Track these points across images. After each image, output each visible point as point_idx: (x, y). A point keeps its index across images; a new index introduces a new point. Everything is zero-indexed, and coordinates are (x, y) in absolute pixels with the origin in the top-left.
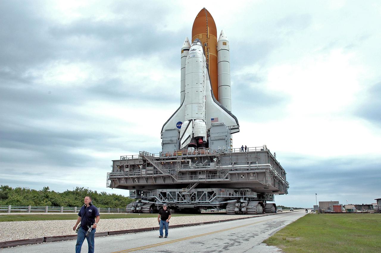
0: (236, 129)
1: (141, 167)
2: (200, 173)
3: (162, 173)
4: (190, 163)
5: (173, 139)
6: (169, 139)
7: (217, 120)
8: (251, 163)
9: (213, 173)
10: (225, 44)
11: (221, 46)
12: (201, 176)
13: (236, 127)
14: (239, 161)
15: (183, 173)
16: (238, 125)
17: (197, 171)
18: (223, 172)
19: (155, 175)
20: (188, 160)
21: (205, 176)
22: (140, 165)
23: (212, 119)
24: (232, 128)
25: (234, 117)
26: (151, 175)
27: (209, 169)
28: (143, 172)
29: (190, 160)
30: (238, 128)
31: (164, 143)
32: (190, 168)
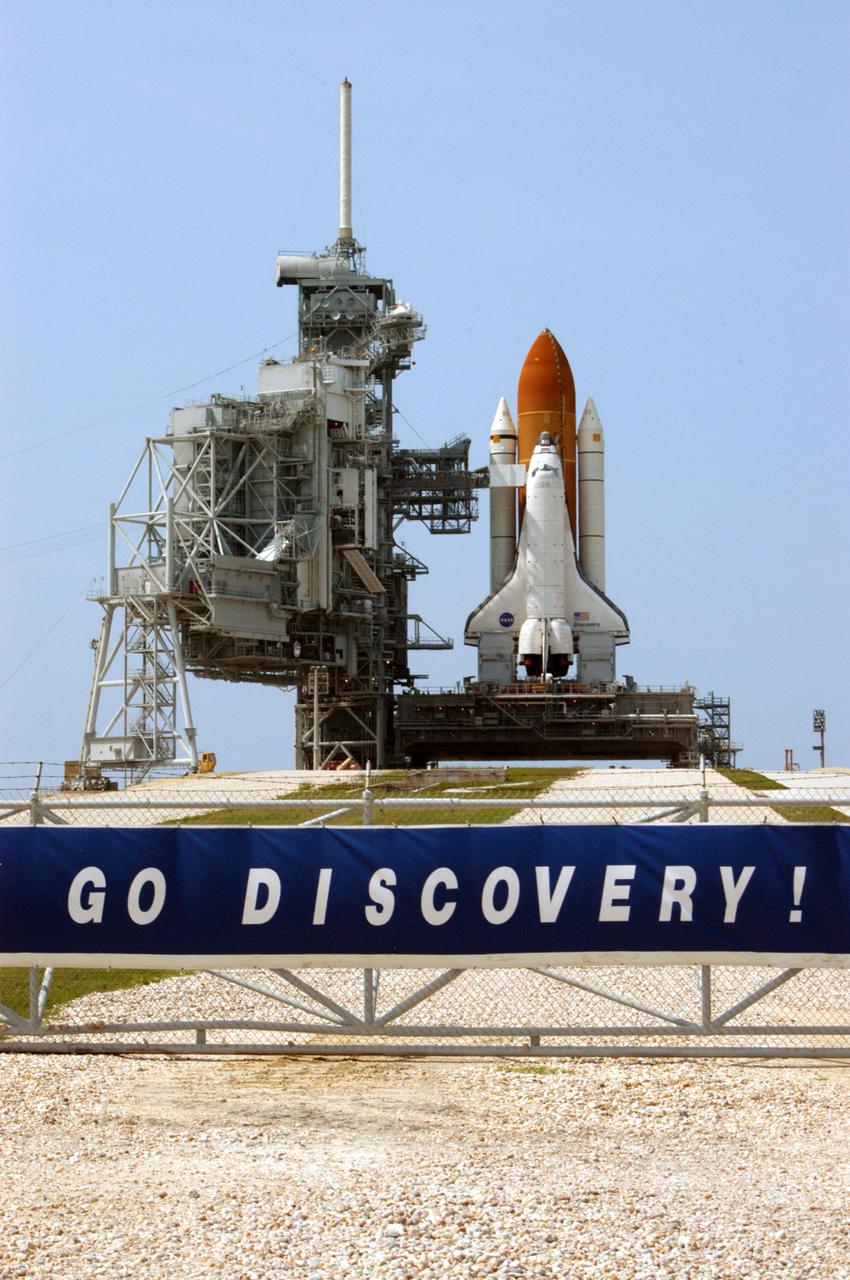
0: (622, 637)
1: (471, 711)
2: (585, 727)
3: (517, 725)
4: (565, 709)
5: (503, 652)
6: (495, 651)
7: (586, 616)
8: (668, 713)
9: (604, 727)
10: (597, 438)
11: (588, 444)
12: (586, 732)
13: (624, 634)
14: (646, 708)
15: (551, 726)
16: (628, 630)
17: (581, 723)
18: (625, 724)
19: (501, 728)
20: (561, 703)
21: (593, 732)
22: (471, 708)
23: (577, 615)
24: (615, 634)
25: (620, 613)
26: (495, 728)
27: (599, 720)
28: (479, 721)
29: (564, 703)
30: (627, 636)
31: (484, 658)
32: (564, 718)
